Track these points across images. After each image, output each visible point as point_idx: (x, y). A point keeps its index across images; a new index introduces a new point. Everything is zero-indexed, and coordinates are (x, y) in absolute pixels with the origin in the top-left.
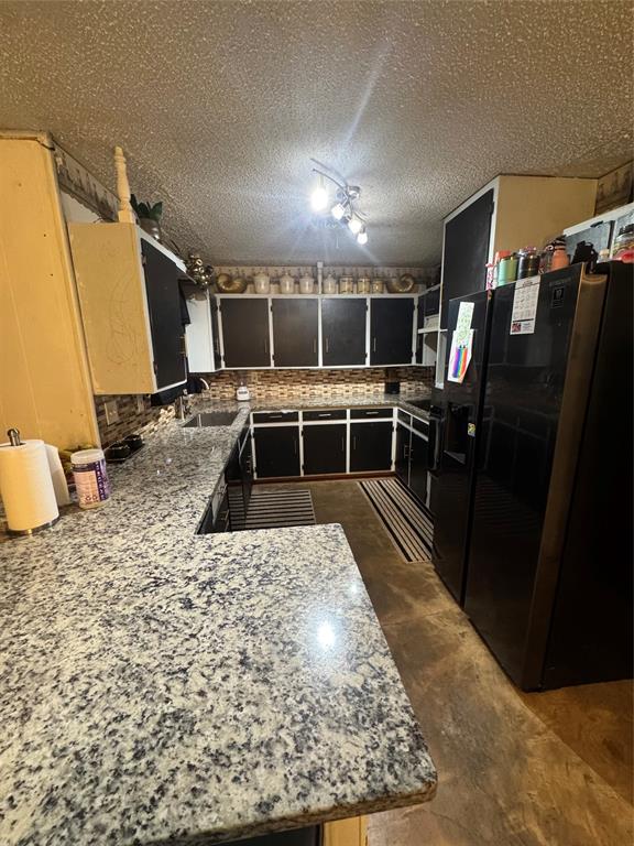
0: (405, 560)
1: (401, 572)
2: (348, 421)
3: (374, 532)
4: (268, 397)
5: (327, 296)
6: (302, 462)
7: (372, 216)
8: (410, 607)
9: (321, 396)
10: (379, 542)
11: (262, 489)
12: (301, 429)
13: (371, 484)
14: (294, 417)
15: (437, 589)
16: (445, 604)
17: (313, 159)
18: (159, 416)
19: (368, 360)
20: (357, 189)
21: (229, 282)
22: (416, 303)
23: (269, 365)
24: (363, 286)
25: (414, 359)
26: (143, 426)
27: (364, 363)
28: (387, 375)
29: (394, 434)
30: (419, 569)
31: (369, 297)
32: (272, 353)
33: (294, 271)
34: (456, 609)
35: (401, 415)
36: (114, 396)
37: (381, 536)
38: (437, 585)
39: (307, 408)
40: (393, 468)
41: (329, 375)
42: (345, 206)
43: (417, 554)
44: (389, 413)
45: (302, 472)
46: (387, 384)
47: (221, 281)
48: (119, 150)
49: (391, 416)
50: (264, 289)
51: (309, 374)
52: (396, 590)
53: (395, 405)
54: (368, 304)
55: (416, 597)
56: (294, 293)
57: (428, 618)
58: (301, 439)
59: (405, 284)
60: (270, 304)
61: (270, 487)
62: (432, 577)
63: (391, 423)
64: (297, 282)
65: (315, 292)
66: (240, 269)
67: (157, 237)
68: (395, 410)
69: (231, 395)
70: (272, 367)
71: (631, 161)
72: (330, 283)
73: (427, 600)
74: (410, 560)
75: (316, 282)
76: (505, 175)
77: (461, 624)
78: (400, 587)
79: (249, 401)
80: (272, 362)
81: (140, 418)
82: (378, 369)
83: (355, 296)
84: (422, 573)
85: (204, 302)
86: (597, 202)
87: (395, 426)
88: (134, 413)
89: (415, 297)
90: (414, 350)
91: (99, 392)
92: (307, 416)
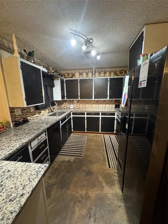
0: (108, 167)
1: (105, 172)
2: (100, 116)
3: (101, 154)
4: (79, 108)
5: (96, 78)
6: (86, 128)
7: (102, 50)
8: (103, 188)
9: (94, 108)
10: (102, 158)
11: (74, 134)
12: (86, 118)
13: (107, 136)
14: (84, 114)
15: (116, 182)
16: (117, 189)
17: (70, 29)
18: (41, 112)
19: (108, 97)
20: (92, 39)
21: (68, 75)
23: (78, 99)
24: (108, 74)
26: (33, 115)
27: (107, 98)
28: (115, 102)
29: (115, 121)
30: (112, 172)
31: (109, 78)
32: (79, 95)
33: (87, 71)
34: (120, 193)
35: (117, 115)
36: (20, 108)
37: (103, 156)
38: (117, 180)
39: (87, 111)
40: (115, 132)
41: (97, 102)
42: (86, 45)
43: (113, 166)
44: (114, 114)
45: (86, 130)
46: (115, 105)
47: (66, 75)
48: (14, 35)
49: (114, 115)
50: (77, 77)
51: (91, 101)
52: (100, 179)
54: (109, 80)
55: (107, 183)
56: (86, 77)
57: (108, 194)
58: (86, 121)
59: (122, 73)
60: (79, 81)
61: (76, 134)
62: (116, 176)
63: (115, 117)
64: (87, 74)
65: (92, 77)
66: (72, 71)
67: (33, 61)
68: (116, 113)
69: (69, 107)
70: (79, 99)
72: (97, 74)
73: (110, 186)
74: (110, 167)
75: (93, 74)
76: (148, 24)
77: (120, 201)
78: (103, 178)
79: (73, 108)
80: (79, 98)
81: (31, 113)
82: (113, 100)
83: (105, 77)
84: (113, 174)
85: (59, 81)
88: (29, 112)
91: (11, 106)
92: (88, 114)
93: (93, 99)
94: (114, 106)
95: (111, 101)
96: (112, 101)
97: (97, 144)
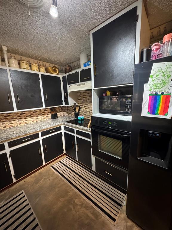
2: (40, 139)
12: (8, 154)
13: (58, 165)
19: (44, 105)
22: (61, 79)
25: (64, 103)
27: (42, 107)
28: (51, 111)
29: (63, 138)
31: (40, 74)
35: (65, 128)
40: (64, 152)
41: (21, 114)
44: (60, 129)
45: (14, 179)
46: (52, 115)
53: (61, 124)
54: (40, 77)
58: (10, 159)
59: (55, 71)
63: (61, 133)
68: (62, 127)
71: (171, 21)
82: (48, 108)
86: (150, 39)
87: (63, 134)
89: (61, 76)
90: (63, 99)
92: (11, 145)
93: (15, 110)
94: (50, 116)
95: (45, 110)
96: (47, 110)
97: (57, 190)
